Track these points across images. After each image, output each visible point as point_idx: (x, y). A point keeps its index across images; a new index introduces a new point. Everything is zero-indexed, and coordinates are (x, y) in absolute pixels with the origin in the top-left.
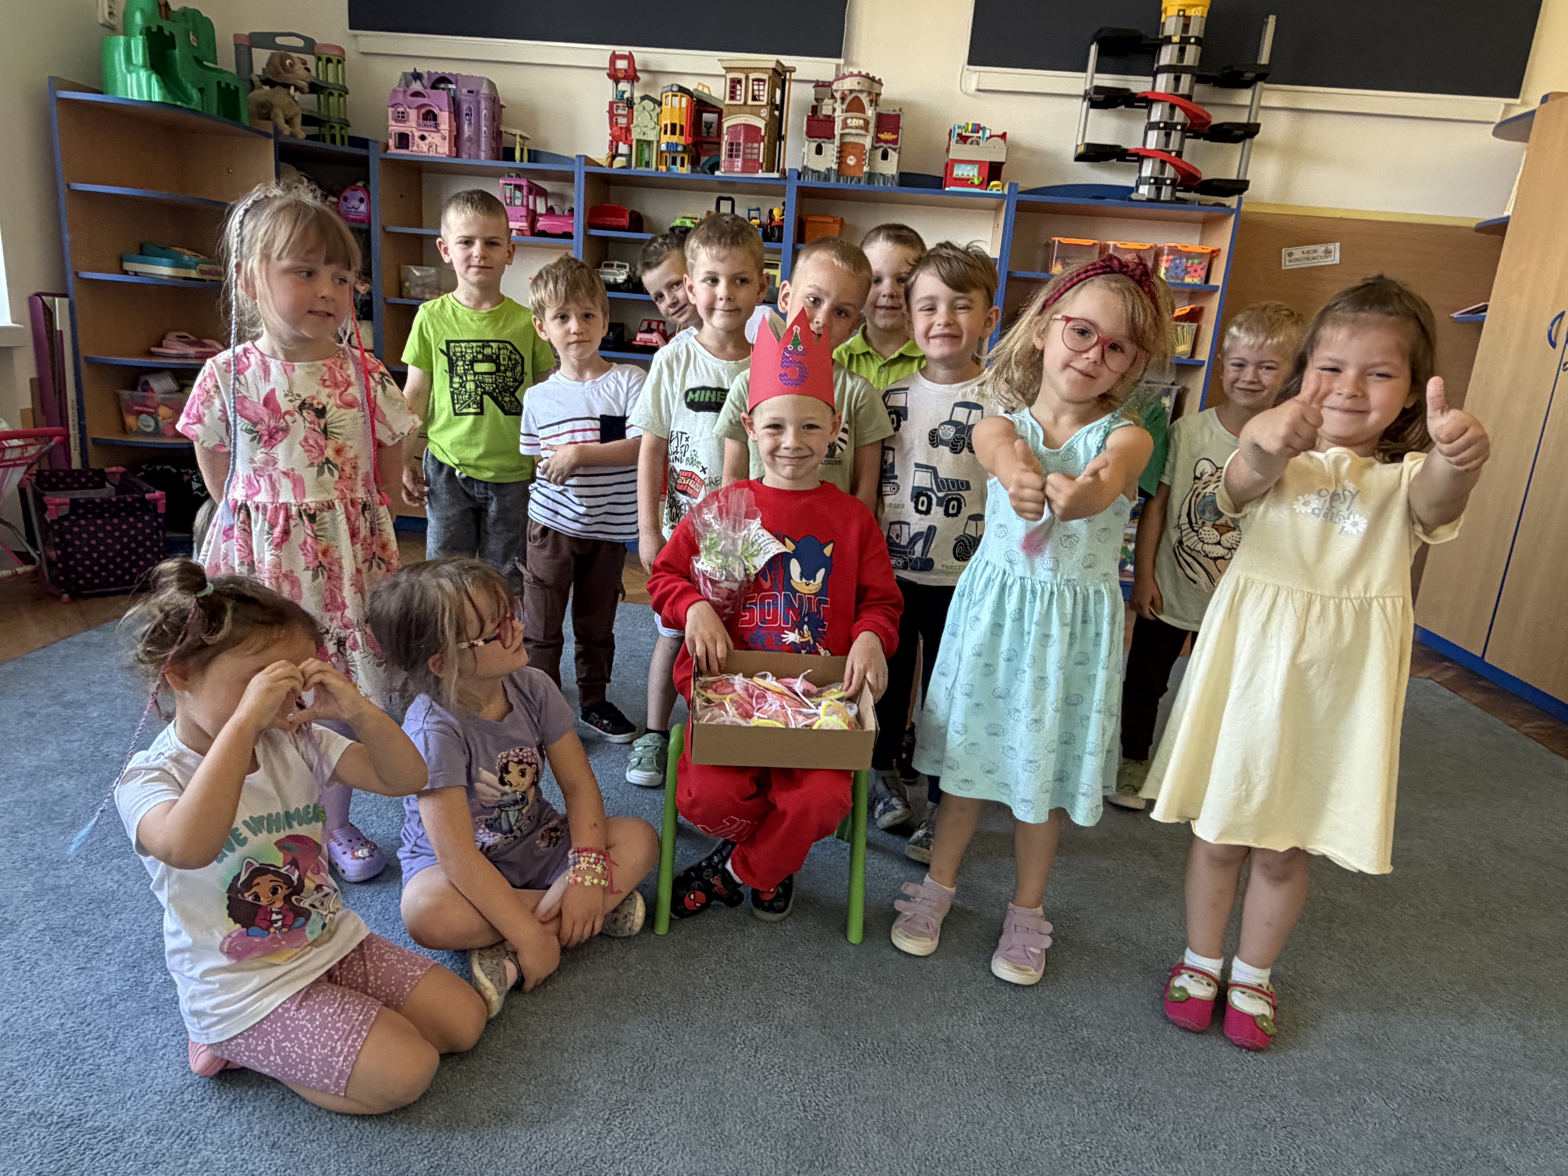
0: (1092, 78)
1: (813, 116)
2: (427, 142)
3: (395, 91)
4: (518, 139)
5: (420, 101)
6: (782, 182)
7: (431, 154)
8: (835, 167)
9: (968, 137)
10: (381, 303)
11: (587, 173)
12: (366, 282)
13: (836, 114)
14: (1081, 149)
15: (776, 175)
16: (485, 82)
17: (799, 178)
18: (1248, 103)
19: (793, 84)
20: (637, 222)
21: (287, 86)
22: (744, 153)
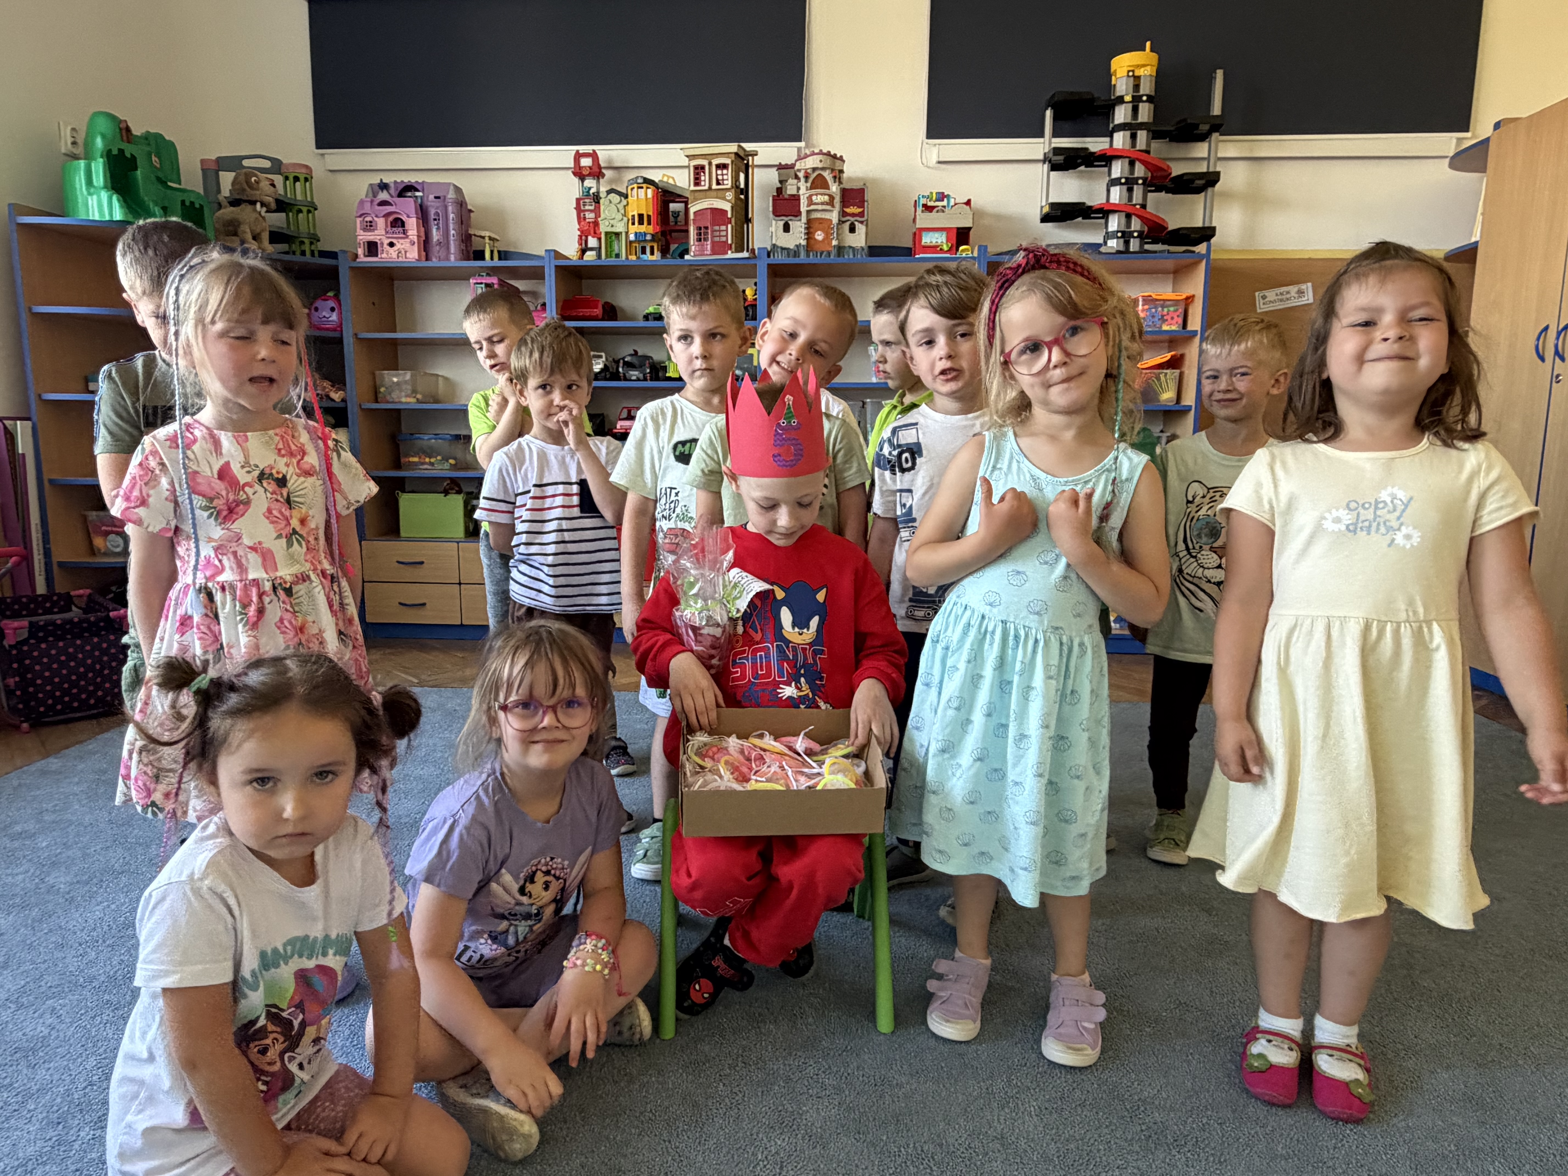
0: (1050, 143)
1: (778, 196)
2: (395, 248)
3: (362, 202)
4: (487, 240)
5: (389, 209)
6: (752, 262)
7: (400, 259)
8: (804, 243)
9: (934, 207)
10: (356, 409)
11: (556, 266)
12: (339, 389)
13: (801, 192)
14: (1046, 209)
15: (745, 254)
16: (452, 187)
17: (769, 256)
18: (1206, 155)
19: (756, 170)
20: (611, 312)
21: (253, 203)
22: (713, 237)
